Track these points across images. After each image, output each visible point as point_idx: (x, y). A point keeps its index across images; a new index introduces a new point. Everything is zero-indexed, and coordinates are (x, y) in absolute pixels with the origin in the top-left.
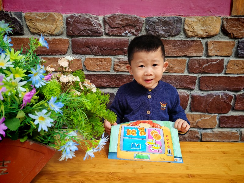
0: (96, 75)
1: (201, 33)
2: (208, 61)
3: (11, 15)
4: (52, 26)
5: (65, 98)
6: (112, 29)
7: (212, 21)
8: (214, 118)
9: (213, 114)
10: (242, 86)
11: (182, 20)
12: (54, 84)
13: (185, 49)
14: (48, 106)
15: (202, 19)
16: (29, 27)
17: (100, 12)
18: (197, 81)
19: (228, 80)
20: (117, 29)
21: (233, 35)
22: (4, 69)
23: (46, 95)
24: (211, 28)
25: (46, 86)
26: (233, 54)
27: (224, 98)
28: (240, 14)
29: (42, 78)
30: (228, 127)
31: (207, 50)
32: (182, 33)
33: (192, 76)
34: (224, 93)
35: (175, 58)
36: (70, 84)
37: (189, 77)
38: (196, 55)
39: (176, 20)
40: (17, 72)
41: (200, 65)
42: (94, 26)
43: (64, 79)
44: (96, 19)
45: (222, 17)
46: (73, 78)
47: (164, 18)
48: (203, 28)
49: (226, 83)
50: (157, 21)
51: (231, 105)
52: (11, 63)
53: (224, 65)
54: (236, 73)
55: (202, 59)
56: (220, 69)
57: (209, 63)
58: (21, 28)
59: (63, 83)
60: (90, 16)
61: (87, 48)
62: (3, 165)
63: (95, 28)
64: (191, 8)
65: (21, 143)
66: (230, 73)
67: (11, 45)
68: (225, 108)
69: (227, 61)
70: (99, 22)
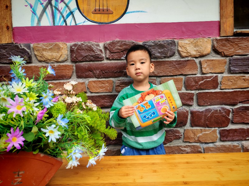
0: (99, 96)
1: (194, 53)
2: (203, 79)
3: (21, 47)
4: (57, 54)
5: (69, 115)
6: (112, 54)
7: (203, 42)
8: (214, 132)
9: (213, 128)
10: (238, 100)
11: (176, 42)
12: (60, 105)
13: (181, 68)
14: (56, 122)
15: (194, 41)
16: (37, 56)
17: (100, 39)
18: (195, 98)
19: (224, 95)
20: (117, 54)
21: (224, 53)
22: (21, 94)
23: (54, 114)
24: (203, 49)
25: (54, 106)
26: (226, 71)
27: (223, 112)
28: (229, 35)
29: (51, 100)
30: (229, 141)
31: (201, 68)
32: (177, 54)
33: (190, 93)
34: (221, 107)
35: (172, 77)
36: (74, 104)
37: (187, 94)
38: (191, 73)
39: (170, 43)
40: (31, 96)
41: (196, 82)
42: (96, 52)
43: (69, 100)
44: (97, 46)
45: (212, 38)
46: (76, 99)
47: (159, 42)
48: (195, 49)
49: (222, 98)
50: (153, 44)
51: (229, 118)
52: (27, 89)
53: (219, 81)
54: (231, 88)
55: (198, 77)
56: (215, 85)
57: (204, 79)
58: (30, 58)
59: (68, 103)
60: (92, 43)
61: (90, 72)
62: (18, 175)
63: (96, 54)
64: (183, 32)
65: (34, 155)
66: (225, 88)
67: (24, 74)
68: (224, 122)
69: (221, 77)
70: (100, 49)
